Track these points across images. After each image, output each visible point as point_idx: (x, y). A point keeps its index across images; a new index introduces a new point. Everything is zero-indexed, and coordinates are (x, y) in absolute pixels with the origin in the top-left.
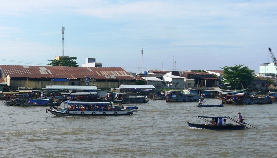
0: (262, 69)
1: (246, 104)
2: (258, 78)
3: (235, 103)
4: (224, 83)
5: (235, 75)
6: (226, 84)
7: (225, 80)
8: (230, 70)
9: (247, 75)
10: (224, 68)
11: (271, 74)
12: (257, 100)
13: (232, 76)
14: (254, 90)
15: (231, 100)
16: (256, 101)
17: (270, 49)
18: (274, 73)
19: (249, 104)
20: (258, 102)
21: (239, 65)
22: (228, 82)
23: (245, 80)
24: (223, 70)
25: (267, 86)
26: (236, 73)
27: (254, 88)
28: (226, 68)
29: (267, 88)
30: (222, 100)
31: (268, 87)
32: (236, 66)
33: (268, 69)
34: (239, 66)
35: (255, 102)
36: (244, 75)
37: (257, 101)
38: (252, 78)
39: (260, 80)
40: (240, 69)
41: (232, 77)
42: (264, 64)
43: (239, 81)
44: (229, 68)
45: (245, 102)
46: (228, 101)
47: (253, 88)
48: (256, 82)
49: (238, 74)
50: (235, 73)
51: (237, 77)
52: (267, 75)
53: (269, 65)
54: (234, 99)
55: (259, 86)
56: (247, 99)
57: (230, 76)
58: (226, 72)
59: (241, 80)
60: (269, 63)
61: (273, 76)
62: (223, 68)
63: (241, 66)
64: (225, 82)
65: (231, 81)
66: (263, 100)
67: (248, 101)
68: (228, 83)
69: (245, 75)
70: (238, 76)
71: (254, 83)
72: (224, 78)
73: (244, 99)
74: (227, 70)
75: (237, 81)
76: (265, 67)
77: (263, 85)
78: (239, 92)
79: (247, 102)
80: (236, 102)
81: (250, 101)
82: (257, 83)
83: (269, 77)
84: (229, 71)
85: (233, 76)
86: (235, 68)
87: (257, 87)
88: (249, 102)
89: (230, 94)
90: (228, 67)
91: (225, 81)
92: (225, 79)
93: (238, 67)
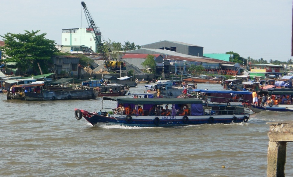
0: (66, 39)
1: (47, 100)
2: (65, 54)
3: (28, 98)
4: (7, 64)
5: (26, 48)
6: (9, 64)
7: (7, 58)
8: (17, 40)
9: (47, 48)
10: (6, 36)
11: (81, 47)
12: (68, 92)
13: (21, 50)
14: (58, 75)
15: (21, 94)
16: (66, 95)
17: (83, 4)
18: (87, 45)
19: (54, 99)
20: (70, 96)
21: (33, 31)
22: (14, 61)
23: (42, 58)
24: (5, 39)
25: (80, 68)
26: (27, 46)
27: (59, 73)
28: (10, 35)
29: (80, 72)
30: (7, 93)
31: (82, 70)
32: (26, 33)
33: (75, 39)
34: (31, 32)
35: (64, 96)
36: (41, 49)
37: (68, 95)
38: (55, 55)
39: (68, 58)
40: (35, 38)
41: (21, 53)
42: (69, 29)
43: (32, 60)
44: (15, 36)
45: (45, 96)
46: (15, 95)
47: (57, 72)
48: (62, 61)
49: (31, 46)
50: (25, 46)
51: (28, 52)
52: (75, 49)
53: (77, 31)
54: (25, 91)
55: (67, 69)
56: (49, 92)
57: (17, 51)
58: (9, 43)
59: (36, 58)
60: (78, 29)
61: (84, 51)
62: (4, 36)
63: (36, 33)
64: (7, 62)
65: (19, 60)
66: (78, 93)
67: (52, 94)
68: (14, 63)
69: (43, 48)
70: (32, 50)
71: (58, 62)
72: (5, 55)
73: (45, 91)
74: (12, 40)
75: (29, 60)
76: (71, 34)
77: (74, 67)
78: (38, 80)
79: (49, 96)
80: (30, 97)
81: (54, 95)
82: (64, 63)
83: (79, 52)
84: (15, 42)
85: (23, 51)
86: (25, 35)
87: (63, 70)
88: (54, 97)
89: (22, 83)
90: (12, 35)
91: (8, 60)
92: (7, 56)
93: (31, 35)
